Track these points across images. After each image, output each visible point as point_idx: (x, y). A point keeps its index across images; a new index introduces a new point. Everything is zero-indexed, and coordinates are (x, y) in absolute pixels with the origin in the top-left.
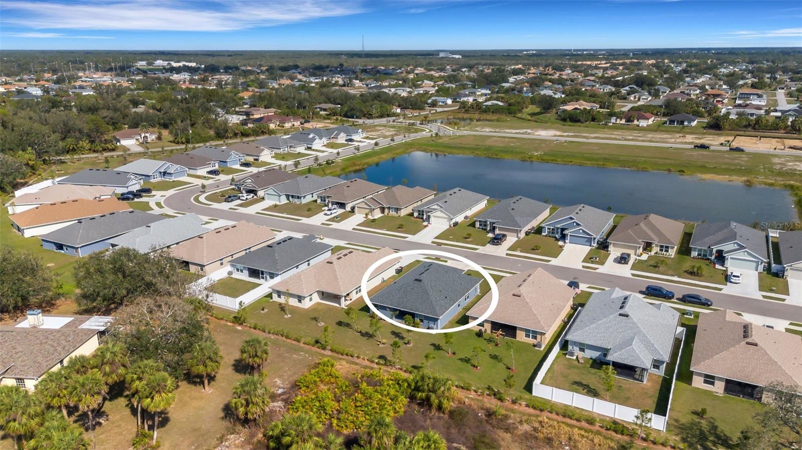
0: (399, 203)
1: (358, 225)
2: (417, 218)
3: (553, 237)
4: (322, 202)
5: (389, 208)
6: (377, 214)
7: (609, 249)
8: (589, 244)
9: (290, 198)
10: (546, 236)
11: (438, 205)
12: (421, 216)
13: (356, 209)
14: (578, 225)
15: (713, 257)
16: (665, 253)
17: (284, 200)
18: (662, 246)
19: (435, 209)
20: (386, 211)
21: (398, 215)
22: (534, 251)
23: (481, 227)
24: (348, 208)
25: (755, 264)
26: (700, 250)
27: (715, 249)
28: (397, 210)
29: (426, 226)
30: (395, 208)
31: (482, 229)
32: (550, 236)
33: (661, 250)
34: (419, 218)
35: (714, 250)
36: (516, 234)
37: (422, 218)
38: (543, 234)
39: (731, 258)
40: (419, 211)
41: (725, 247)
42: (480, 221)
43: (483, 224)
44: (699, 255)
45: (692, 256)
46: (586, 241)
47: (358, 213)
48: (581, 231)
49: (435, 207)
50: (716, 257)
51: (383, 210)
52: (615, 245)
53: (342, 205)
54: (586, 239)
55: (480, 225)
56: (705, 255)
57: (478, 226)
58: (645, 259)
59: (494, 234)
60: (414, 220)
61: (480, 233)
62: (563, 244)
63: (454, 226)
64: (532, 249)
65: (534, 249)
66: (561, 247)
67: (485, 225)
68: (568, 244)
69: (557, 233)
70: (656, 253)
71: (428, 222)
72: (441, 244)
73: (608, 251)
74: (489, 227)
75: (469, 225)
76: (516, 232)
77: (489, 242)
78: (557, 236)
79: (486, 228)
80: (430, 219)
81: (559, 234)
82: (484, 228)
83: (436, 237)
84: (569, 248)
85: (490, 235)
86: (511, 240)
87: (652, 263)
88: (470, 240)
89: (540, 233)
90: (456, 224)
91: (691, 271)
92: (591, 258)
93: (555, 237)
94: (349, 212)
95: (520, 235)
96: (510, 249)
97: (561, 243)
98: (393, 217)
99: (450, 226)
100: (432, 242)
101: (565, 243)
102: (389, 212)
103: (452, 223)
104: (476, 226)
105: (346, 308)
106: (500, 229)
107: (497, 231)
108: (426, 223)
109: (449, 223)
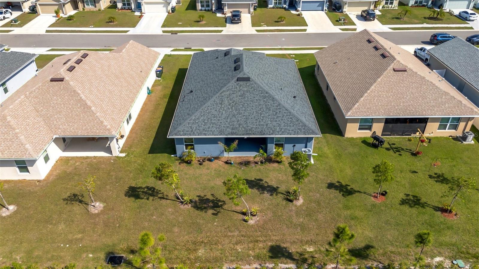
1: (50, 26)
2: (122, 9)
3: (280, 8)
5: (83, 2)
6: (70, 11)
7: (344, 10)
8: (320, 8)
10: (273, 8)
12: (127, 7)
13: (39, 8)
15: (430, 2)
16: (390, 6)
21: (97, 9)
22: (279, 23)
23: (203, 9)
25: (468, 2)
29: (141, 17)
31: (205, 10)
32: (277, 8)
33: (387, 4)
34: (125, 9)
36: (247, 10)
37: (132, 9)
38: (270, 6)
42: (201, 2)
43: (205, 4)
44: (416, 3)
45: (410, 5)
46: (318, 6)
50: (433, 2)
51: (75, 5)
52: (350, 5)
54: (318, 4)
55: (202, 6)
57: (200, 8)
58: (380, 13)
59: (223, 13)
60: (120, 11)
61: (208, 15)
62: (298, 13)
63: (173, 12)
64: (276, 22)
65: (278, 22)
66: (299, 15)
67: (208, 6)
68: (303, 12)
69: (285, 3)
70: (383, 8)
71: (141, 12)
72: (175, 33)
73: (342, 12)
74: (214, 6)
75: (187, 9)
76: (248, 6)
77: (226, 22)
78: (284, 6)
79: (210, 8)
80: (142, 7)
81: (287, 3)
82: (207, 9)
83: (164, 26)
84: (306, 15)
85: (219, 15)
86: (246, 17)
87: (390, 16)
88: (204, 22)
89: (266, 6)
90: (173, 9)
91: (431, 16)
92: (337, 21)
93: (283, 8)
94: (29, 13)
95: (252, 10)
96: (254, 25)
97: (294, 12)
98: (93, 12)
99: (169, 13)
100: (164, 32)
101: (298, 11)
102: (84, 7)
103: (170, 8)
104: (197, 8)
105: (123, 155)
106: (230, 6)
107: (226, 10)
108: (137, 14)
109: (167, 9)
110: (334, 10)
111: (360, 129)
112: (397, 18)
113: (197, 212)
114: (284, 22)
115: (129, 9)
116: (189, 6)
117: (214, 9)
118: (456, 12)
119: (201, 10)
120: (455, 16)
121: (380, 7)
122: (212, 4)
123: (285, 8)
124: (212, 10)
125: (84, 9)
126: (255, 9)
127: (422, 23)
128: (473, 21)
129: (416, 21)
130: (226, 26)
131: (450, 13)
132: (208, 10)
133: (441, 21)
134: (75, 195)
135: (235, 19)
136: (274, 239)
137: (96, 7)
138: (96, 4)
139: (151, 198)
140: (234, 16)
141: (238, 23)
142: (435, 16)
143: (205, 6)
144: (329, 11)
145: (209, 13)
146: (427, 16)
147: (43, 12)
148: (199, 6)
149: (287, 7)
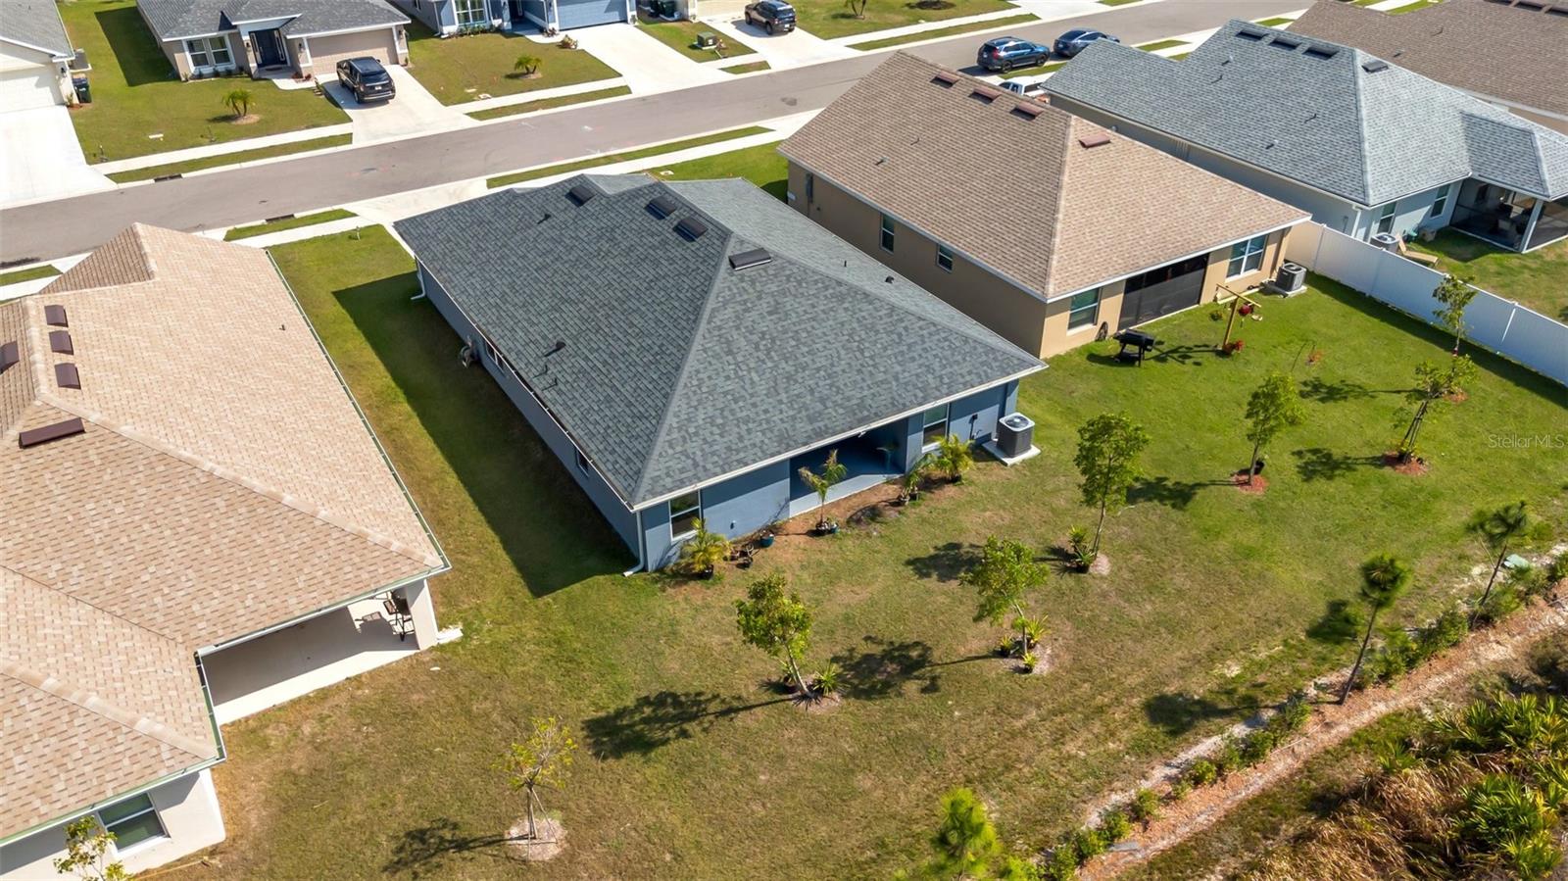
3: (484, 31)
7: (691, 11)
8: (615, 15)
10: (461, 34)
22: (522, 80)
23: (206, 70)
31: (216, 74)
32: (475, 33)
38: (447, 30)
42: (191, 45)
43: (209, 52)
46: (608, 9)
54: (607, 3)
55: (199, 61)
57: (193, 69)
59: (297, 75)
61: (237, 89)
62: (552, 40)
63: (84, 98)
64: (510, 77)
66: (565, 45)
67: (223, 57)
69: (497, 12)
72: (172, 172)
73: (684, 19)
74: (251, 56)
75: (131, 83)
76: (385, 38)
77: (336, 104)
78: (497, 22)
79: (235, 65)
81: (506, 13)
82: (221, 68)
83: (95, 156)
84: (588, 42)
85: (281, 85)
86: (396, 76)
87: (819, 12)
88: (253, 118)
89: (436, 32)
90: (83, 91)
92: (693, 47)
93: (496, 30)
95: (402, 50)
97: (537, 39)
99: (70, 106)
100: (116, 177)
101: (552, 33)
103: (67, 87)
104: (182, 72)
105: (454, 634)
106: (320, 47)
107: (307, 61)
109: (57, 92)
110: (655, 16)
111: (1071, 326)
112: (847, 16)
113: (875, 707)
114: (538, 75)
117: (253, 65)
119: (200, 76)
122: (241, 49)
123: (499, 30)
124: (245, 68)
127: (916, 22)
129: (900, 18)
132: (229, 74)
133: (953, 10)
134: (419, 835)
135: (373, 86)
136: (1135, 684)
139: (692, 727)
141: (384, 101)
143: (211, 58)
145: (235, 81)
148: (185, 63)
149: (507, 25)
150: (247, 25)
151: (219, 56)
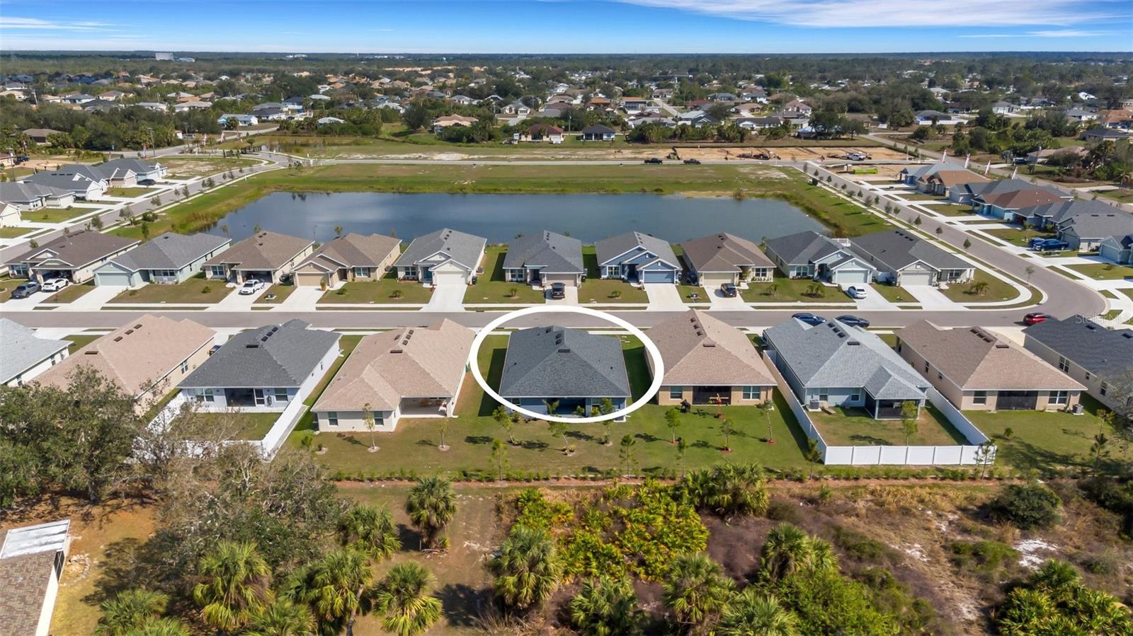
0: (369, 260)
1: (320, 302)
2: (404, 279)
3: (617, 279)
4: (218, 276)
5: (353, 270)
6: (338, 284)
7: (700, 283)
8: (670, 280)
9: (152, 277)
10: (608, 279)
11: (441, 254)
12: (411, 276)
13: (297, 279)
14: (651, 256)
15: (816, 274)
16: (763, 277)
17: (139, 283)
18: (758, 270)
19: (439, 262)
20: (350, 275)
21: (371, 279)
22: (614, 299)
23: (514, 279)
24: (277, 279)
25: (863, 275)
26: (799, 268)
27: (817, 263)
28: (369, 271)
29: (432, 290)
30: (364, 269)
31: (517, 281)
32: (613, 279)
33: (758, 275)
34: (408, 279)
35: (817, 266)
36: (572, 281)
37: (418, 279)
38: (603, 276)
39: (839, 272)
40: (407, 268)
41: (829, 260)
42: (512, 271)
43: (517, 274)
44: (798, 274)
45: (791, 276)
46: (667, 277)
47: (301, 285)
48: (659, 264)
49: (437, 258)
50: (819, 274)
51: (343, 275)
52: (707, 277)
53: (267, 276)
54: (666, 275)
55: (513, 276)
56: (805, 274)
57: (510, 278)
58: (747, 288)
59: (541, 285)
60: (403, 282)
61: (521, 287)
62: (639, 286)
63: (474, 283)
64: (609, 297)
65: (612, 297)
66: (640, 289)
67: (521, 276)
68: (645, 285)
69: (623, 273)
70: (753, 280)
71: (431, 284)
73: (698, 285)
74: (529, 277)
75: (491, 280)
76: (574, 277)
77: (545, 297)
78: (623, 276)
79: (523, 279)
80: (434, 278)
81: (626, 273)
82: (519, 279)
83: (465, 302)
84: (650, 288)
85: (535, 288)
86: (571, 290)
87: (759, 291)
88: (516, 297)
89: (599, 276)
90: (474, 280)
91: (809, 292)
92: (688, 297)
93: (620, 279)
94: (281, 285)
95: (579, 282)
96: (581, 301)
97: (634, 285)
98: (367, 283)
99: (469, 284)
100: (466, 309)
101: (640, 283)
102: (354, 276)
103: (470, 279)
104: (507, 279)
106: (550, 277)
107: (545, 281)
108: (427, 285)
109: (466, 280)
110: (689, 283)
111: (672, 397)
112: (767, 294)
114: (619, 298)
115: (413, 279)
116: (493, 275)
117: (528, 280)
118: (845, 287)
119: (512, 281)
120: (844, 292)
121: (749, 280)
122: (526, 274)
123: (623, 279)
124: (526, 281)
125: (353, 280)
126: (583, 281)
127: (796, 301)
128: (862, 298)
129: (789, 298)
130: (544, 302)
131: (839, 288)
132: (521, 282)
133: (820, 299)
135: (557, 293)
137: (369, 277)
138: (371, 274)
140: (554, 290)
141: (560, 299)
142: (814, 292)
143: (517, 276)
144: (682, 284)
145: (521, 285)
146: (805, 292)
147: (302, 284)
148: (509, 276)
149: (626, 278)
150: (529, 267)
151: (519, 275)
